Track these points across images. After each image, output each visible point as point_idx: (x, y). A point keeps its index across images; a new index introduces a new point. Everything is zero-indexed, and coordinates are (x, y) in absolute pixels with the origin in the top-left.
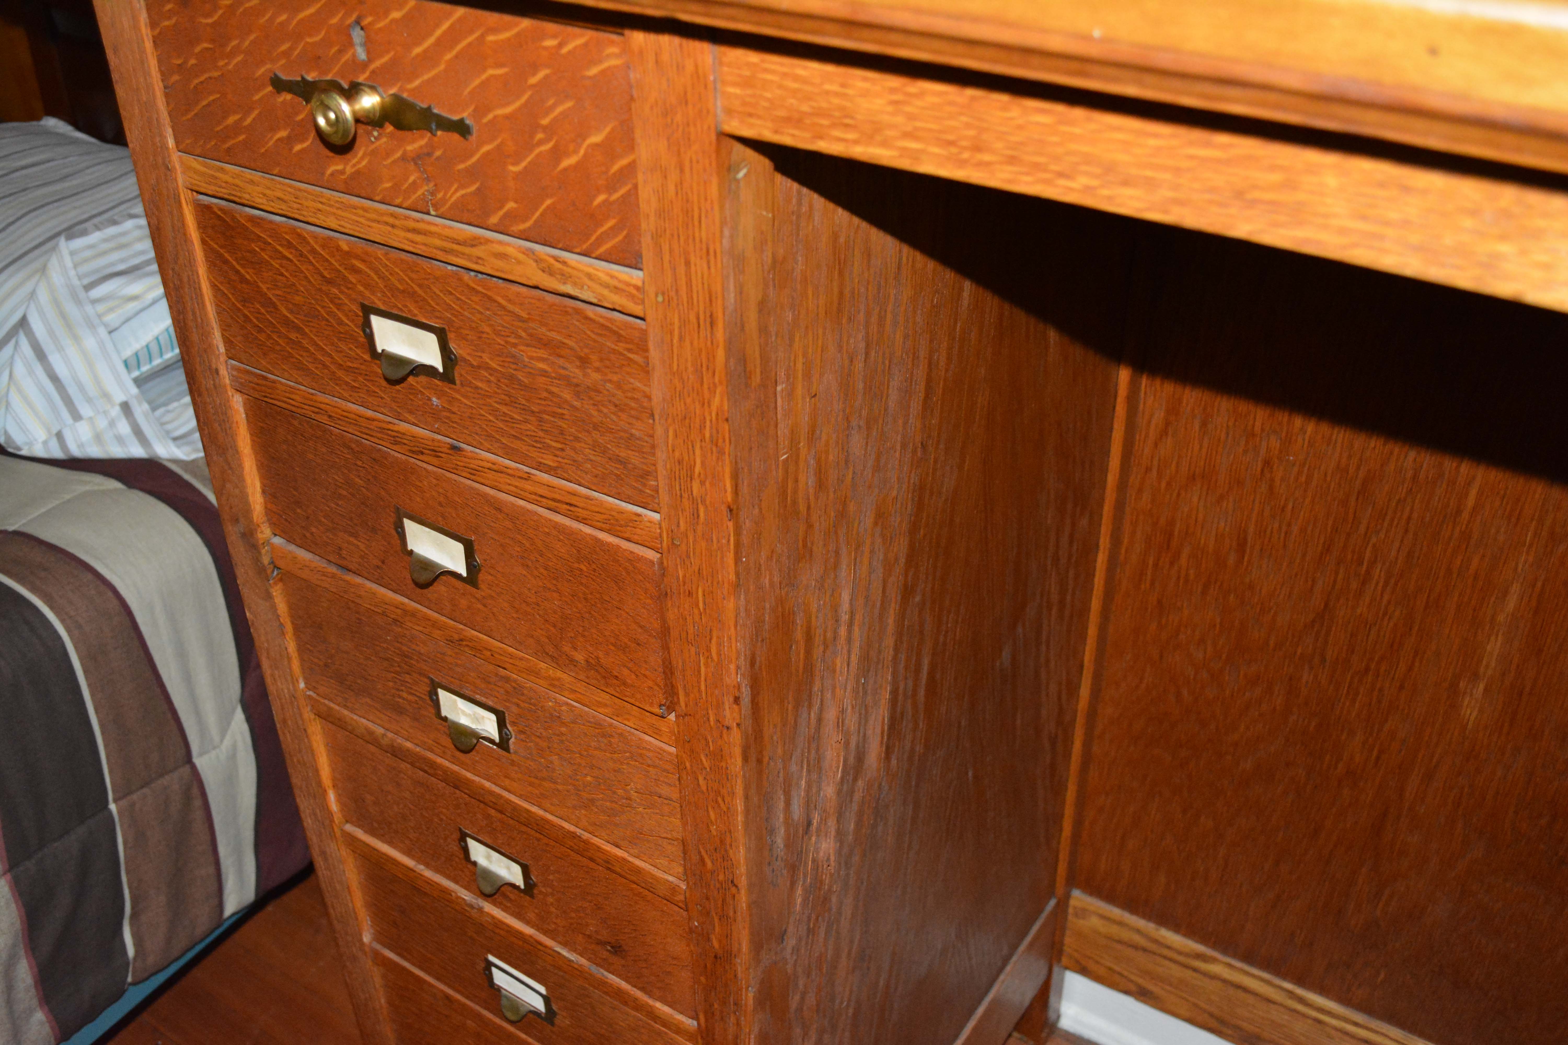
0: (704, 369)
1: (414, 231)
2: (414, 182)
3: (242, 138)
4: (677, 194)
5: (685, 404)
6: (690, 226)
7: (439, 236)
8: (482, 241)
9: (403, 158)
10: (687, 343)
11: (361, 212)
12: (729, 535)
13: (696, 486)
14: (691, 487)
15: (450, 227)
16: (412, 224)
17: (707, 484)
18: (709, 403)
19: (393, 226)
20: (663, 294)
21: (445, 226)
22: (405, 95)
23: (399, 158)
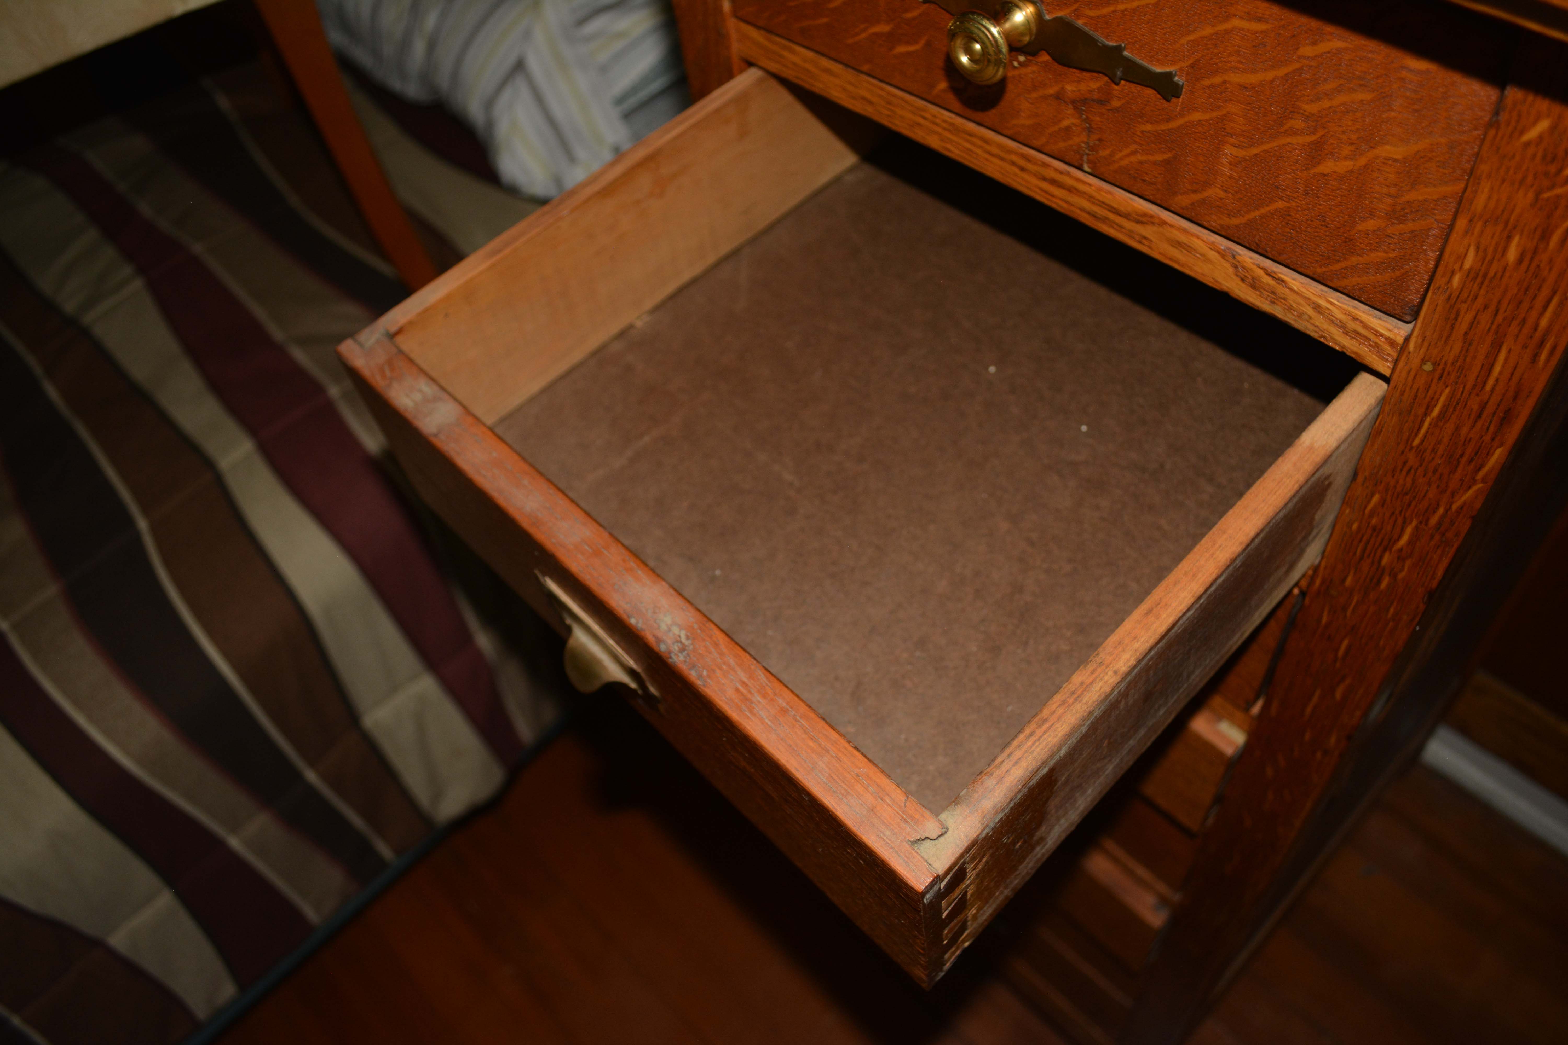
0: (1464, 460)
1: (1053, 182)
2: (1068, 129)
3: (824, 20)
5: (1414, 481)
6: (1525, 306)
7: (1090, 198)
8: (1156, 220)
9: (1059, 97)
10: (1450, 425)
11: (979, 143)
13: (1389, 557)
15: (1110, 193)
16: (1052, 174)
17: (1408, 562)
18: (1453, 494)
19: (1023, 169)
20: (1436, 364)
21: (1100, 190)
22: (1080, 23)
23: (1051, 95)
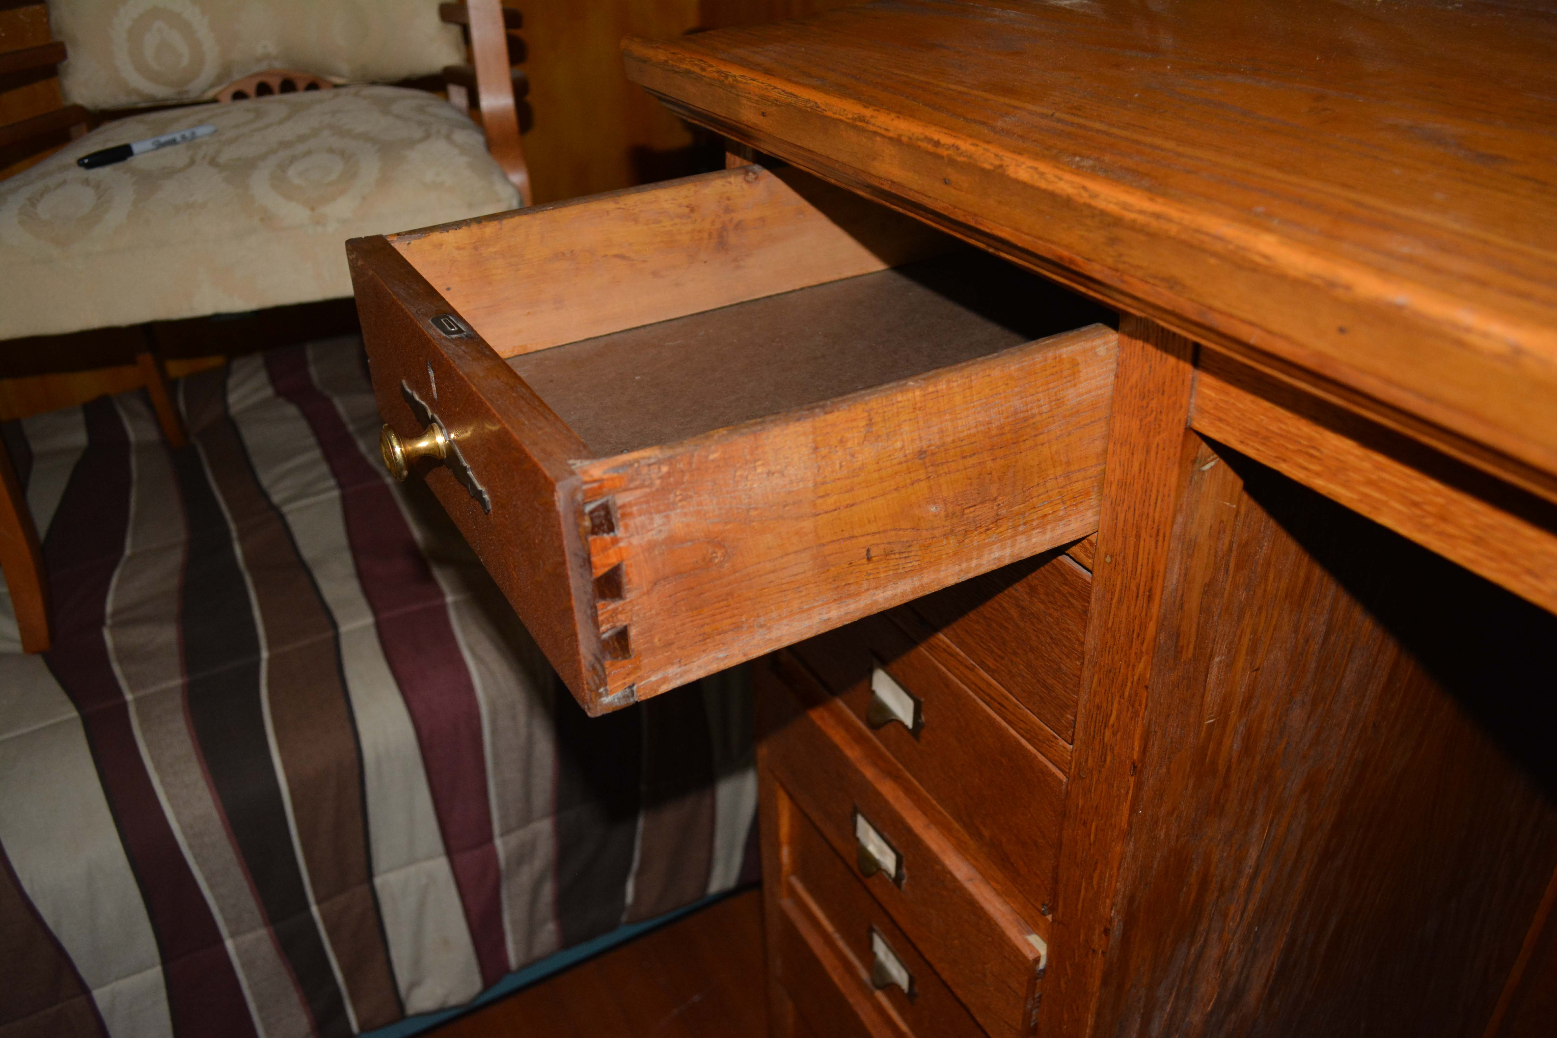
4: (1140, 470)
5: (1113, 659)
6: (1147, 504)
10: (1124, 607)
12: (1129, 788)
13: (1108, 733)
14: (1104, 733)
17: (1119, 737)
20: (1112, 556)
